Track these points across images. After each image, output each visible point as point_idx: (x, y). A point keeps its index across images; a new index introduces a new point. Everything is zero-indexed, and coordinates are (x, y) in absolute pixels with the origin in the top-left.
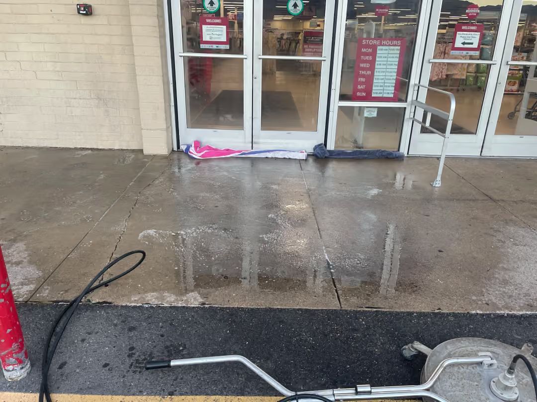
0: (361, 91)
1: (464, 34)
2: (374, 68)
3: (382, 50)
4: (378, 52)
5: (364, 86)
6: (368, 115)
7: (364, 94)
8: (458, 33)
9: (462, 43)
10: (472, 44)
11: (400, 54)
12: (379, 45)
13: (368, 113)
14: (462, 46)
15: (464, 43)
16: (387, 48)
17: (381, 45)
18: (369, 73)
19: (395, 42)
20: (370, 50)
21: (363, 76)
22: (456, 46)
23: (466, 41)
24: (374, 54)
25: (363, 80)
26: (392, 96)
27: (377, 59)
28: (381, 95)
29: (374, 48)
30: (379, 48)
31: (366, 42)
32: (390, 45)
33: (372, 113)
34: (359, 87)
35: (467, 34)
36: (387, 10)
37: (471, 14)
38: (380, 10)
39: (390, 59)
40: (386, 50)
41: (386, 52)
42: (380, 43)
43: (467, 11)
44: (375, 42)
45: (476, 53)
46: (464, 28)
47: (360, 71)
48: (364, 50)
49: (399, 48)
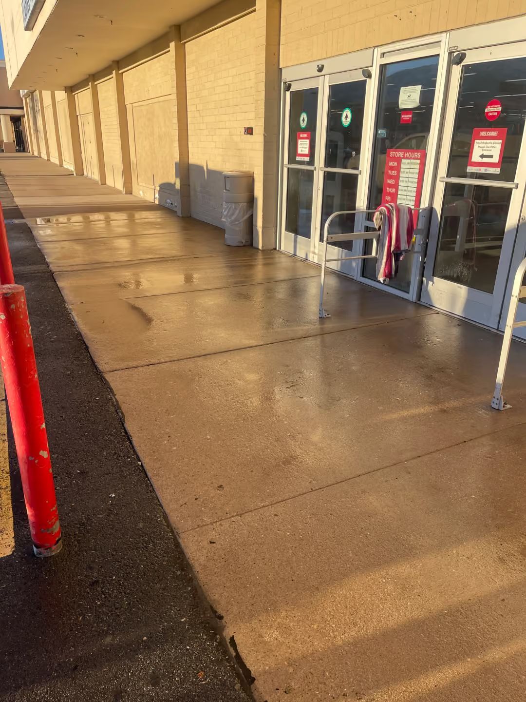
1: (483, 143)
2: (398, 186)
4: (402, 166)
8: (476, 141)
9: (480, 156)
10: (491, 156)
11: (419, 169)
14: (480, 160)
15: (482, 156)
17: (404, 158)
18: (394, 190)
19: (416, 154)
20: (395, 164)
21: (389, 194)
22: (473, 160)
23: (485, 153)
24: (399, 169)
25: (388, 199)
27: (401, 175)
29: (399, 161)
30: (403, 161)
31: (394, 154)
32: (411, 158)
35: (486, 143)
36: (410, 116)
37: (490, 114)
38: (405, 116)
39: (411, 176)
40: (408, 164)
41: (408, 166)
42: (404, 155)
43: (486, 110)
44: (400, 154)
45: (497, 171)
46: (482, 134)
47: (387, 189)
48: (391, 164)
49: (419, 161)
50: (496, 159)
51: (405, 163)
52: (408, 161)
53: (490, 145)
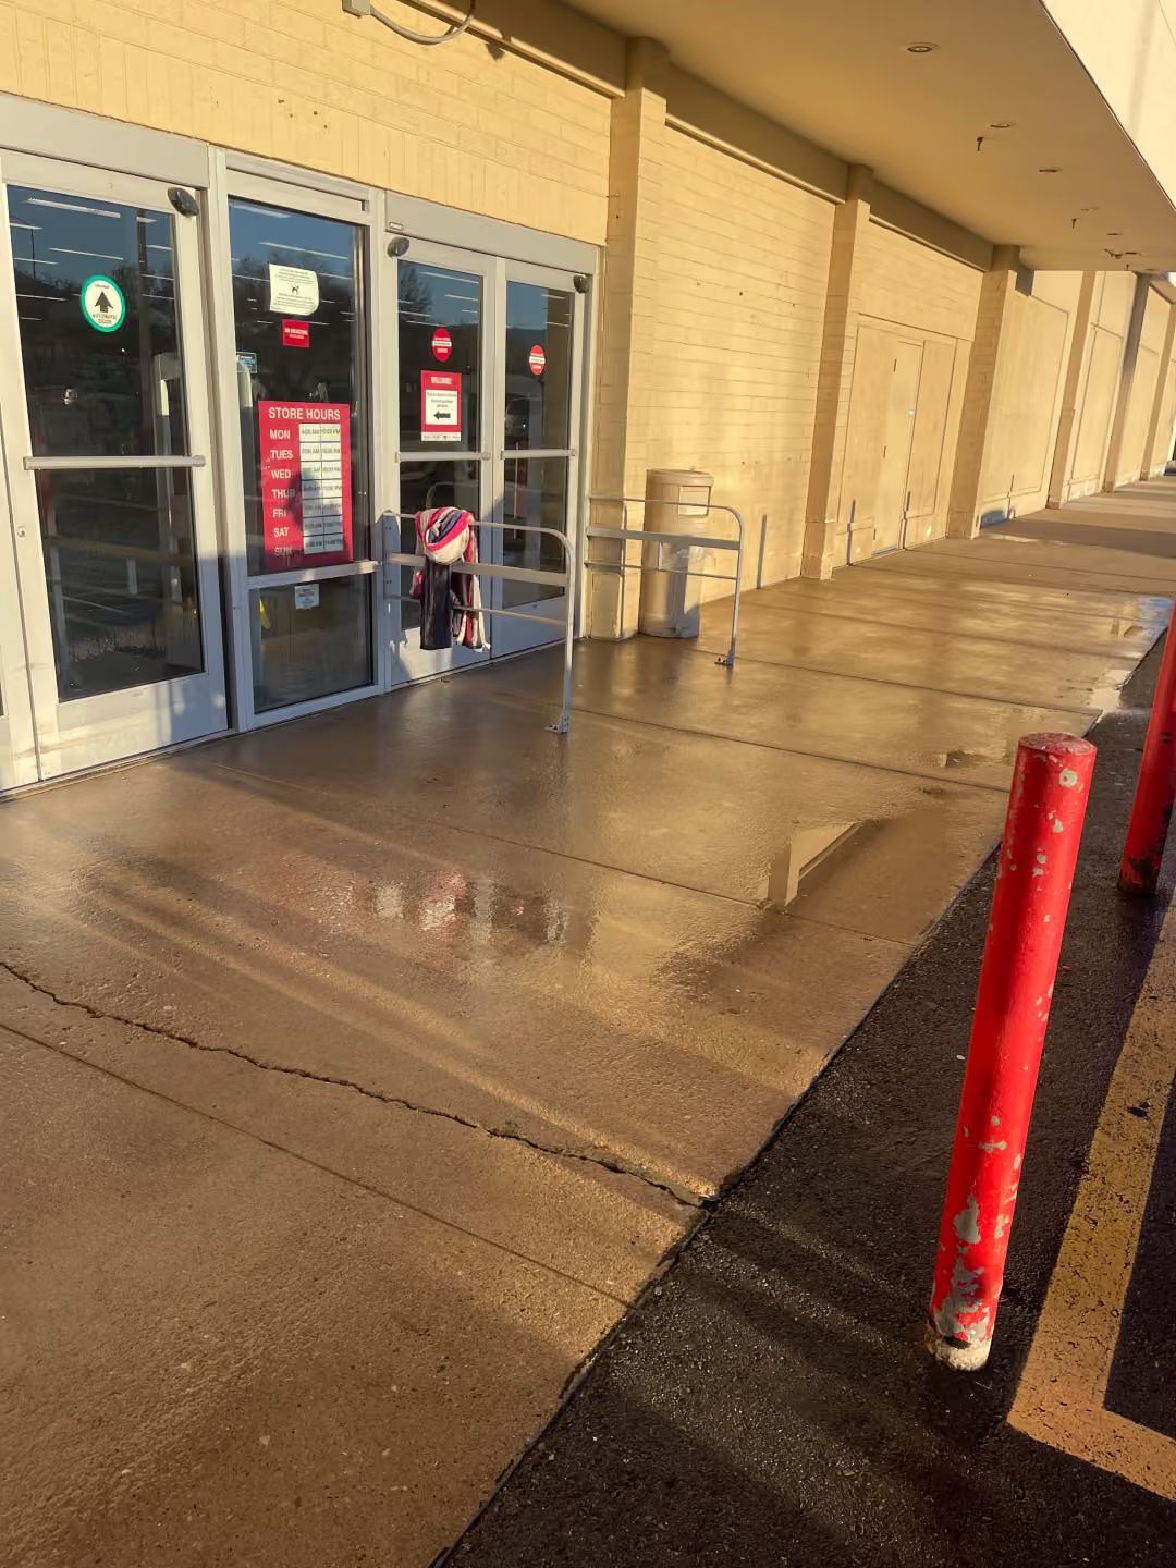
0: (281, 542)
1: (435, 395)
2: (299, 482)
4: (302, 437)
5: (286, 529)
6: (303, 603)
7: (288, 551)
8: (428, 391)
9: (434, 416)
10: (448, 416)
11: (343, 442)
12: (301, 422)
13: (303, 599)
14: (435, 421)
15: (438, 416)
17: (305, 421)
18: (293, 491)
19: (330, 413)
20: (286, 434)
21: (282, 502)
22: (427, 422)
23: (442, 411)
24: (294, 443)
25: (282, 513)
26: (341, 548)
27: (302, 457)
28: (320, 550)
29: (294, 428)
30: (302, 427)
31: (277, 412)
32: (320, 421)
33: (310, 596)
34: (278, 531)
35: (439, 395)
36: (305, 333)
37: (440, 350)
38: (293, 331)
39: (326, 456)
40: (315, 432)
41: (316, 438)
42: (304, 416)
43: (435, 343)
44: (294, 412)
45: (455, 437)
46: (434, 380)
47: (274, 491)
48: (274, 435)
49: (338, 427)
50: (453, 420)
51: (308, 432)
52: (316, 427)
53: (444, 398)
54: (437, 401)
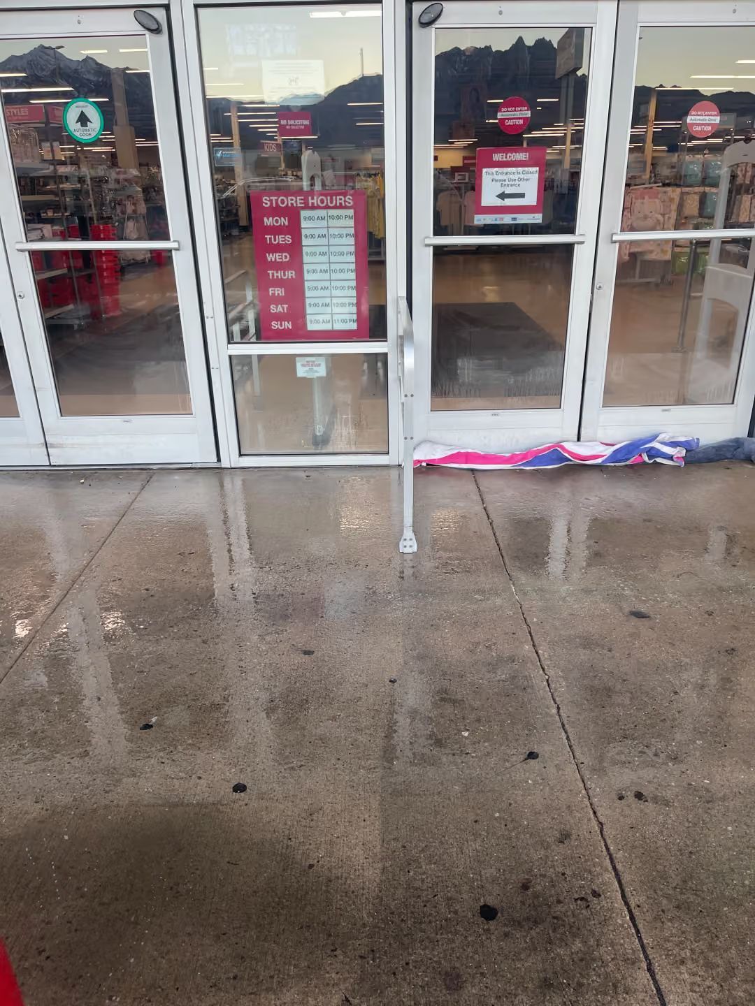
0: (279, 317)
1: (501, 173)
2: (302, 263)
3: (311, 218)
4: (304, 224)
5: (285, 306)
6: (307, 372)
7: (288, 325)
8: (484, 170)
9: (499, 196)
10: (522, 195)
11: (355, 227)
12: (303, 208)
13: (307, 368)
14: (499, 203)
15: (502, 196)
16: (322, 213)
17: (307, 208)
18: (290, 274)
19: (339, 200)
20: (284, 221)
21: (279, 283)
22: (484, 203)
23: (508, 191)
24: (294, 229)
25: (279, 292)
26: (354, 326)
27: (305, 242)
28: (328, 327)
29: (293, 215)
30: (303, 213)
31: (271, 201)
32: (327, 207)
33: (315, 368)
34: (275, 309)
35: (508, 173)
36: (307, 122)
38: (291, 122)
39: (335, 241)
40: (321, 218)
41: (322, 223)
42: (306, 203)
43: (500, 116)
44: (293, 200)
45: (536, 218)
46: (497, 157)
47: (270, 272)
48: (268, 221)
49: (351, 212)
50: (531, 199)
52: (320, 213)
53: (515, 176)
54: (500, 180)
